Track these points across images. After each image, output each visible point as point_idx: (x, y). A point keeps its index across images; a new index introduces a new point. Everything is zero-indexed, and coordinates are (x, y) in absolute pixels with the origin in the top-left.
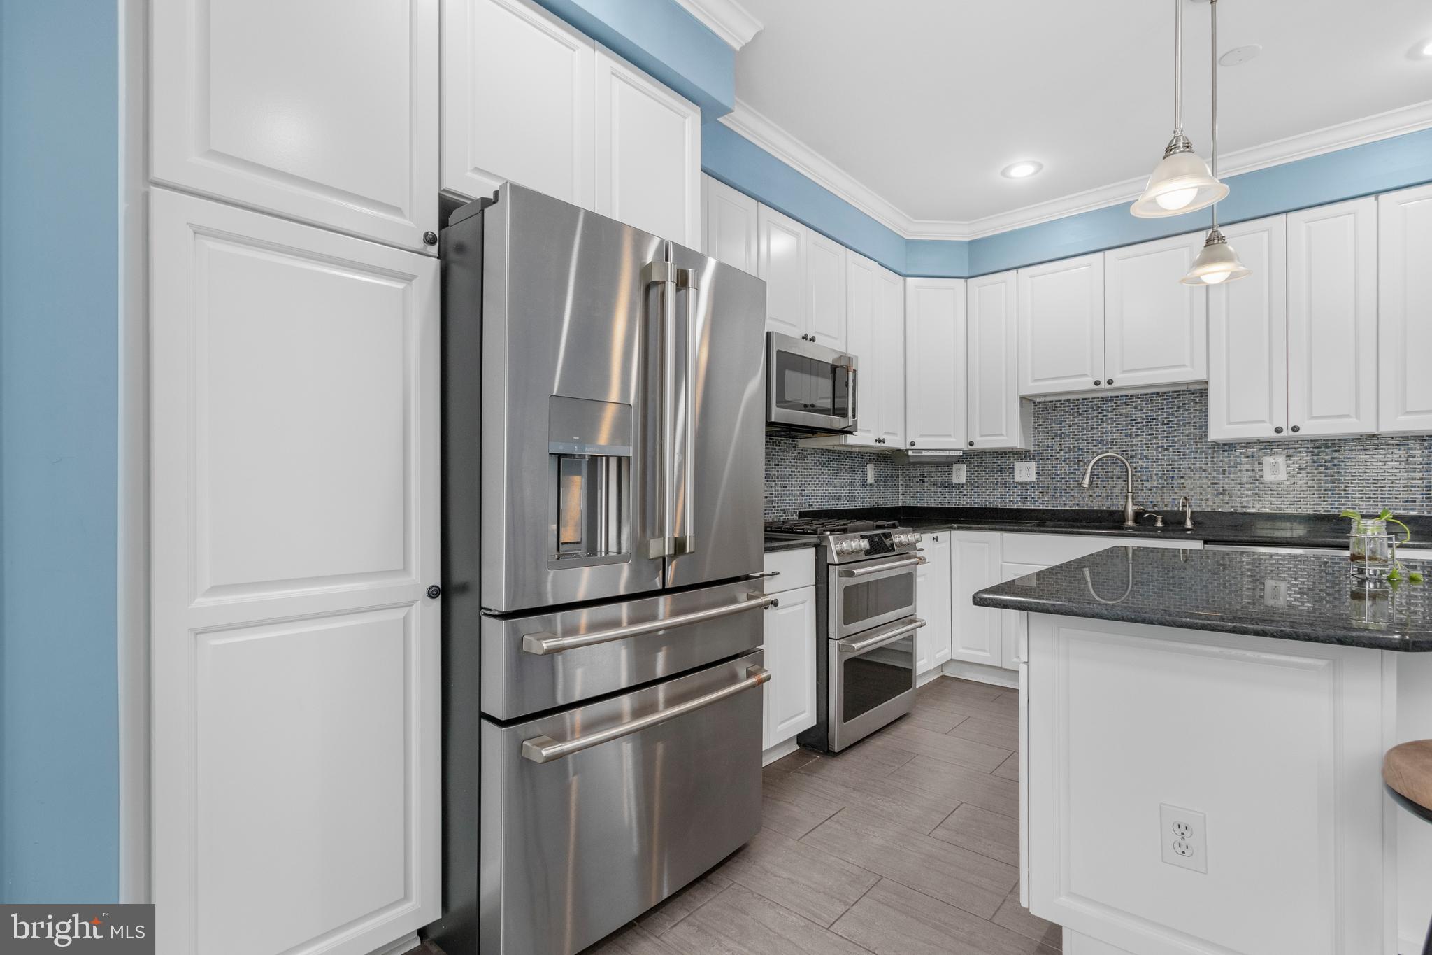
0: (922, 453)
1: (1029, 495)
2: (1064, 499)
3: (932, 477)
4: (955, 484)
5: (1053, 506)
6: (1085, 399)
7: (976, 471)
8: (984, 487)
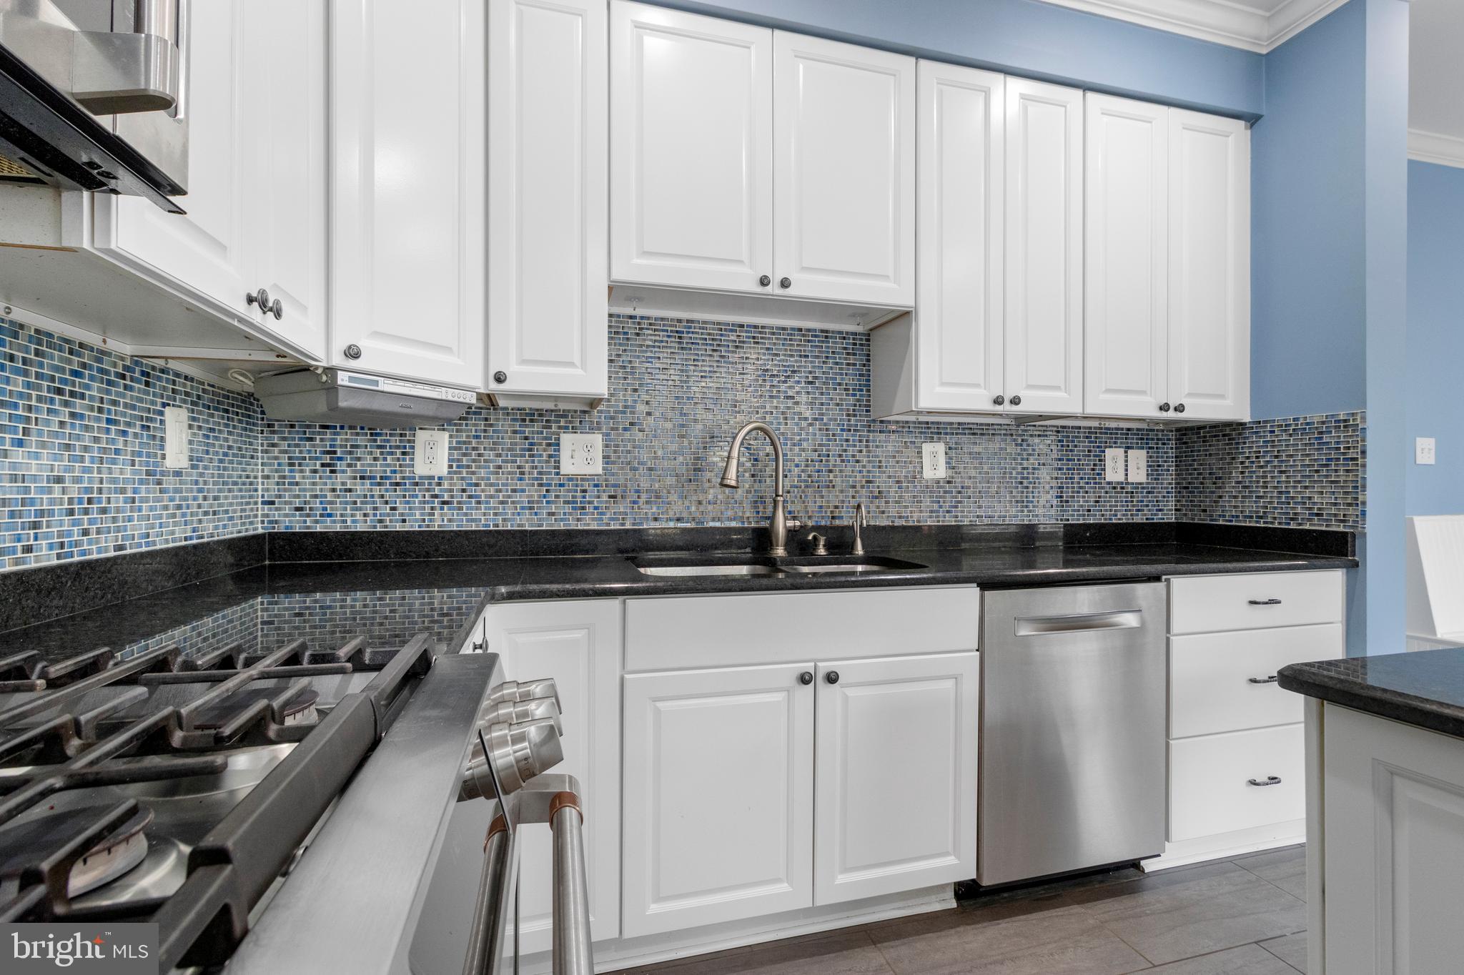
0: (376, 383)
1: (589, 503)
2: (654, 510)
3: (359, 459)
4: (421, 478)
5: (634, 524)
6: (692, 321)
7: (474, 449)
8: (492, 485)
